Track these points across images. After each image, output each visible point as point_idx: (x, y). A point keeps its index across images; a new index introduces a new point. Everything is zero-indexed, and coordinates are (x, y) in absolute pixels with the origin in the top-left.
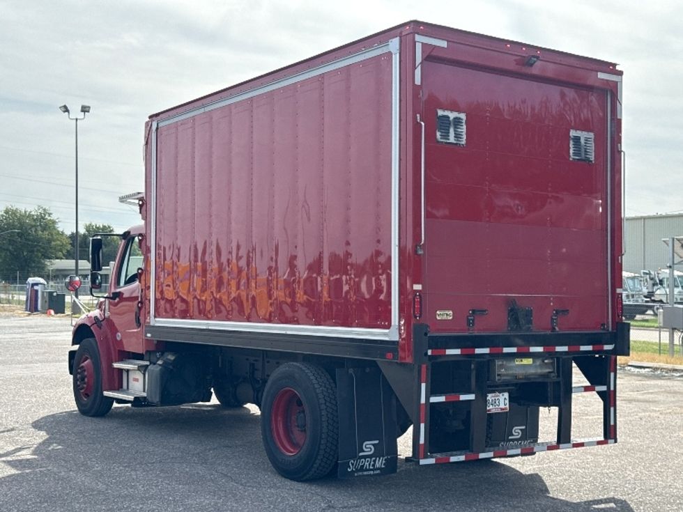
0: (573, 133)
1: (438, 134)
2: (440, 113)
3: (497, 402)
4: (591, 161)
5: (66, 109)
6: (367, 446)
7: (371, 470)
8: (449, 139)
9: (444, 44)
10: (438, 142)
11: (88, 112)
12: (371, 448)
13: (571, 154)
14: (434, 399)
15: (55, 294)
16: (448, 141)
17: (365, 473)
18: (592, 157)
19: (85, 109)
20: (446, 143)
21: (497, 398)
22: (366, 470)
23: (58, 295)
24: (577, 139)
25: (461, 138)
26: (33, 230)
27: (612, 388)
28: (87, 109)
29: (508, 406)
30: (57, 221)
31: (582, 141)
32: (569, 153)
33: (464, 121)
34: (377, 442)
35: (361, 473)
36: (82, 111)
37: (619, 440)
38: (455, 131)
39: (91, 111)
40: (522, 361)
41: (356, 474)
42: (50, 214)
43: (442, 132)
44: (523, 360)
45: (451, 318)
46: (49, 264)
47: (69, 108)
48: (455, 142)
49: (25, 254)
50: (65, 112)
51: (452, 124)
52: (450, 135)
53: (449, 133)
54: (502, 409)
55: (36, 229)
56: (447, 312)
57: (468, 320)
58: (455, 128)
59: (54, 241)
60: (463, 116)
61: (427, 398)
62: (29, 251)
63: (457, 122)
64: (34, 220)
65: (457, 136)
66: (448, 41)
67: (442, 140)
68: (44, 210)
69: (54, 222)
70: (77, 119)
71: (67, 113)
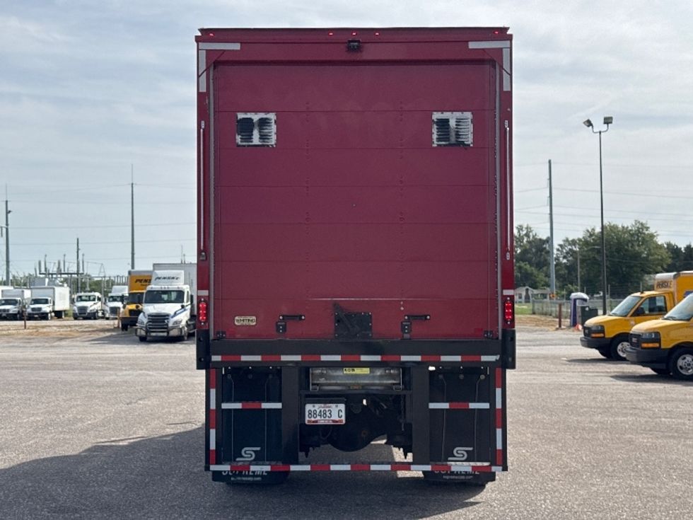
0: (436, 116)
1: (238, 138)
2: (241, 116)
3: (328, 414)
4: (469, 145)
5: (589, 123)
6: (247, 452)
7: (251, 476)
8: (252, 142)
9: (237, 47)
10: (238, 146)
11: (611, 123)
12: (251, 455)
13: (435, 140)
14: (225, 406)
15: (587, 309)
16: (251, 144)
17: (244, 479)
18: (469, 139)
19: (608, 121)
20: (249, 146)
21: (327, 409)
22: (245, 476)
23: (590, 309)
24: (443, 124)
25: (268, 139)
26: (630, 245)
27: (499, 406)
28: (610, 121)
29: (343, 418)
30: (655, 234)
31: (452, 123)
32: (432, 139)
33: (273, 121)
34: (258, 449)
35: (239, 478)
36: (605, 123)
37: (510, 467)
38: (260, 132)
39: (613, 122)
40: (353, 370)
41: (232, 479)
42: (647, 228)
43: (242, 136)
44: (355, 369)
45: (254, 323)
46: (647, 279)
47: (592, 122)
48: (260, 144)
49: (624, 269)
50: (588, 126)
51: (256, 126)
52: (253, 137)
53: (252, 135)
54: (334, 421)
55: (633, 245)
56: (249, 318)
57: (278, 327)
58: (261, 129)
59: (652, 255)
60: (272, 116)
61: (218, 405)
62: (627, 267)
63: (263, 123)
64: (632, 235)
65: (263, 137)
66: (241, 43)
67: (244, 144)
68: (642, 224)
69: (652, 236)
70: (600, 132)
71: (591, 127)
